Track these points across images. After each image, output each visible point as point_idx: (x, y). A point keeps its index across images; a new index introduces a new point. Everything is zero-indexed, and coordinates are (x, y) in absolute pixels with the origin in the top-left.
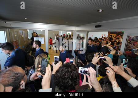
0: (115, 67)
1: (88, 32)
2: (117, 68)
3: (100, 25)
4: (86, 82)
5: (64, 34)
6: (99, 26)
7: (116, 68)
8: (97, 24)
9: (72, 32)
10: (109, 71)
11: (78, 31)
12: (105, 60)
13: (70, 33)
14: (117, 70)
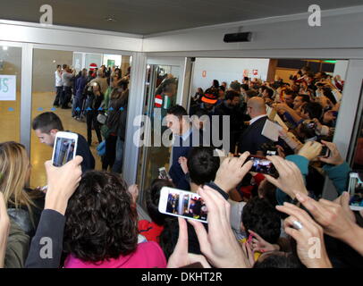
0: (324, 207)
1: (193, 59)
2: (334, 210)
3: (244, 31)
4: (190, 251)
5: (93, 65)
6: (242, 37)
7: (328, 210)
8: (233, 27)
9: (126, 55)
10: (296, 223)
11: (150, 55)
12: (273, 171)
13: (118, 61)
14: (334, 218)
